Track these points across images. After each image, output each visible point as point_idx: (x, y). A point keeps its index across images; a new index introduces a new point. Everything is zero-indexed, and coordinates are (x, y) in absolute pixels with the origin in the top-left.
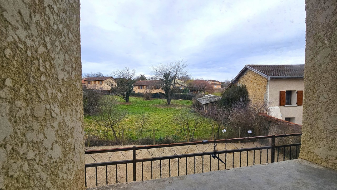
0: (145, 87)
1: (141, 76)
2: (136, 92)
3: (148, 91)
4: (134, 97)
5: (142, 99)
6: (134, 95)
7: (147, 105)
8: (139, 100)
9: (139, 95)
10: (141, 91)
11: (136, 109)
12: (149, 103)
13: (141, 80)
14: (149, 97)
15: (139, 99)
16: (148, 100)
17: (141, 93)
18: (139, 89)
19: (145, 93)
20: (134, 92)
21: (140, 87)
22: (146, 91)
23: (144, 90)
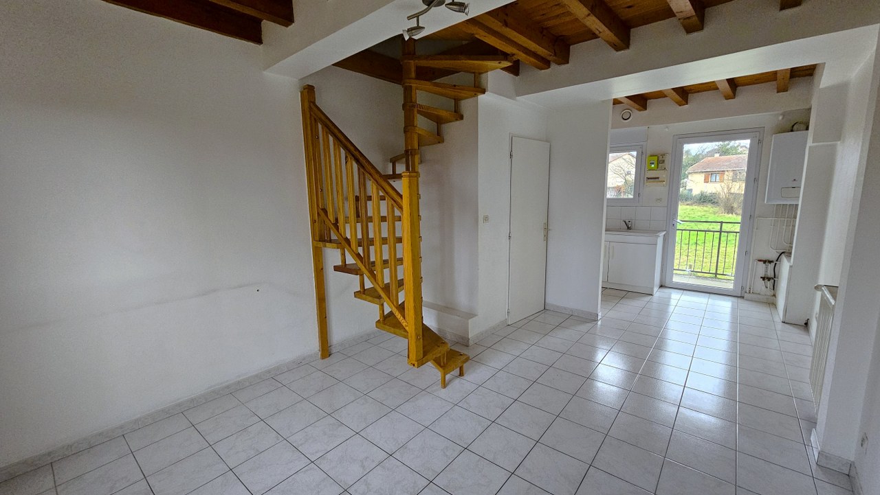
0: (728, 175)
2: (696, 192)
4: (687, 205)
5: (712, 210)
6: (688, 199)
8: (699, 214)
9: (704, 199)
10: (711, 188)
13: (717, 155)
14: (735, 205)
15: (699, 210)
16: (730, 215)
17: (713, 195)
18: (706, 181)
19: (722, 195)
20: (691, 190)
21: (709, 176)
22: (729, 189)
23: (723, 184)
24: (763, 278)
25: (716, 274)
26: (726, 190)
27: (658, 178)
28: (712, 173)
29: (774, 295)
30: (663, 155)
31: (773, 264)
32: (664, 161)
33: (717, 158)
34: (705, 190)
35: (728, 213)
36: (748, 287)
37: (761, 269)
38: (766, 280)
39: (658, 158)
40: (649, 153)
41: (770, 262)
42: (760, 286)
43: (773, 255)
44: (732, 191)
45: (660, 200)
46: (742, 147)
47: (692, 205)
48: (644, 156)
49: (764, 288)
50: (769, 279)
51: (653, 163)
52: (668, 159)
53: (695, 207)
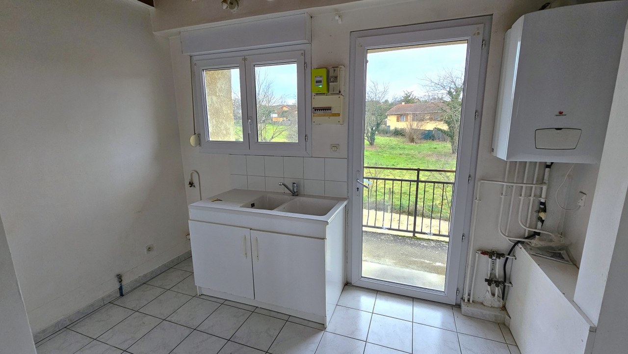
0: (410, 118)
1: (406, 94)
2: (392, 128)
3: (415, 125)
4: (388, 137)
5: (402, 140)
6: (386, 132)
7: (406, 152)
8: (394, 143)
9: (398, 133)
10: (402, 125)
11: (384, 157)
12: (412, 149)
13: (403, 103)
14: (415, 137)
15: (394, 141)
16: (412, 143)
17: (402, 130)
18: (398, 120)
19: (407, 130)
20: (389, 126)
21: (400, 117)
22: (411, 126)
23: (407, 123)
24: (489, 281)
25: (414, 232)
26: (409, 126)
27: (329, 109)
28: (401, 115)
29: (504, 308)
30: (335, 68)
31: (503, 260)
32: (336, 77)
33: (403, 105)
34: (397, 127)
35: (411, 142)
36: (467, 295)
37: (485, 265)
38: (493, 285)
39: (328, 72)
40: (315, 65)
41: (500, 255)
42: (484, 292)
43: (502, 243)
44: (413, 127)
45: (335, 147)
46: (416, 99)
47: (390, 136)
48: (308, 70)
49: (489, 295)
50: (498, 283)
51: (320, 82)
52: (344, 75)
53: (392, 138)
